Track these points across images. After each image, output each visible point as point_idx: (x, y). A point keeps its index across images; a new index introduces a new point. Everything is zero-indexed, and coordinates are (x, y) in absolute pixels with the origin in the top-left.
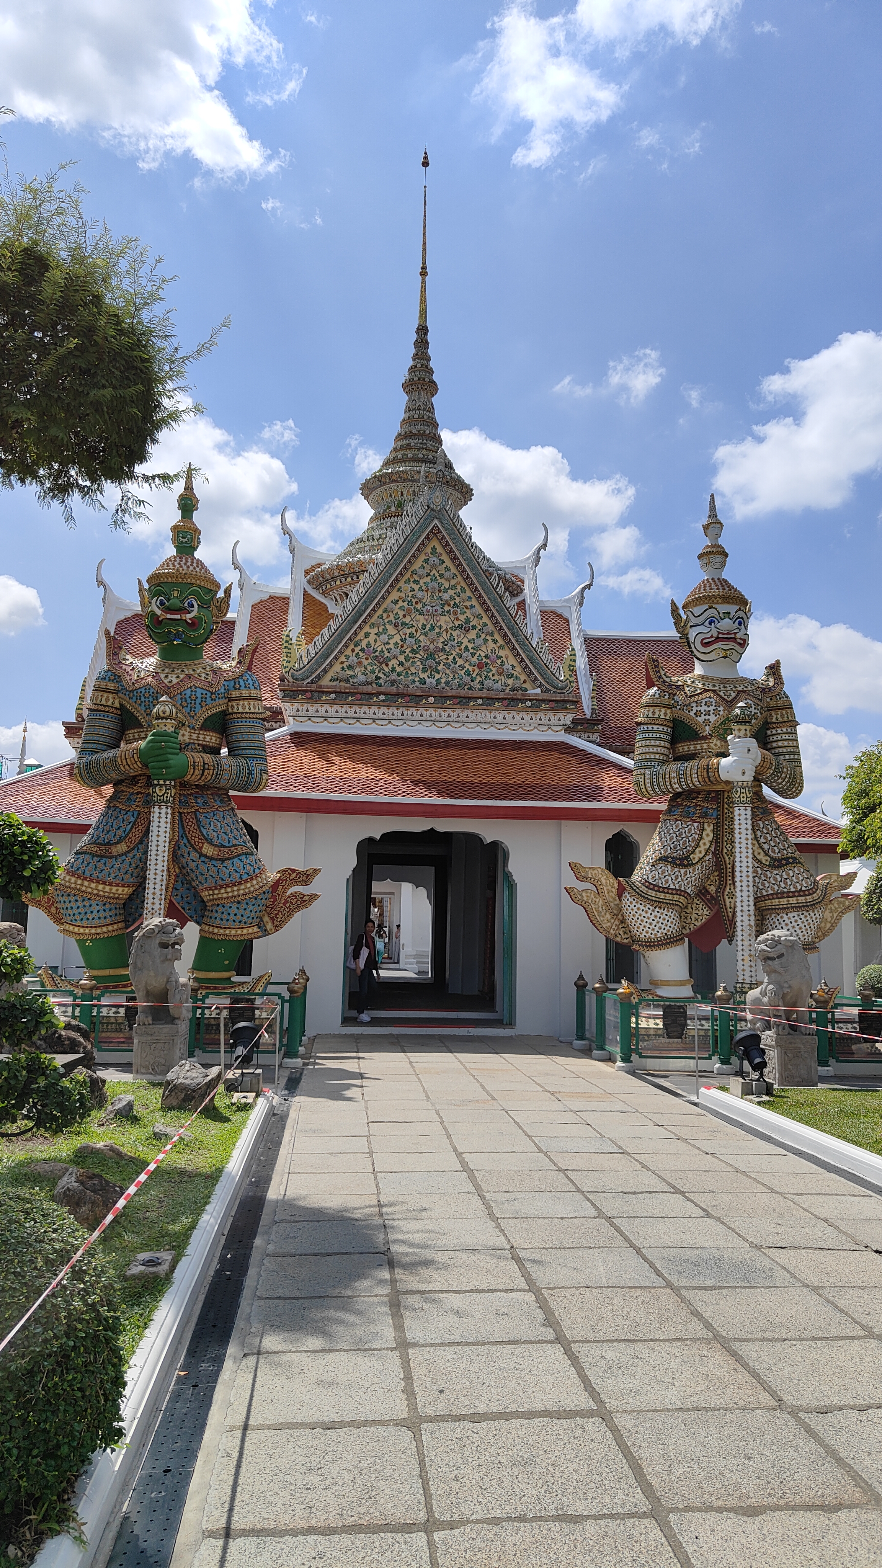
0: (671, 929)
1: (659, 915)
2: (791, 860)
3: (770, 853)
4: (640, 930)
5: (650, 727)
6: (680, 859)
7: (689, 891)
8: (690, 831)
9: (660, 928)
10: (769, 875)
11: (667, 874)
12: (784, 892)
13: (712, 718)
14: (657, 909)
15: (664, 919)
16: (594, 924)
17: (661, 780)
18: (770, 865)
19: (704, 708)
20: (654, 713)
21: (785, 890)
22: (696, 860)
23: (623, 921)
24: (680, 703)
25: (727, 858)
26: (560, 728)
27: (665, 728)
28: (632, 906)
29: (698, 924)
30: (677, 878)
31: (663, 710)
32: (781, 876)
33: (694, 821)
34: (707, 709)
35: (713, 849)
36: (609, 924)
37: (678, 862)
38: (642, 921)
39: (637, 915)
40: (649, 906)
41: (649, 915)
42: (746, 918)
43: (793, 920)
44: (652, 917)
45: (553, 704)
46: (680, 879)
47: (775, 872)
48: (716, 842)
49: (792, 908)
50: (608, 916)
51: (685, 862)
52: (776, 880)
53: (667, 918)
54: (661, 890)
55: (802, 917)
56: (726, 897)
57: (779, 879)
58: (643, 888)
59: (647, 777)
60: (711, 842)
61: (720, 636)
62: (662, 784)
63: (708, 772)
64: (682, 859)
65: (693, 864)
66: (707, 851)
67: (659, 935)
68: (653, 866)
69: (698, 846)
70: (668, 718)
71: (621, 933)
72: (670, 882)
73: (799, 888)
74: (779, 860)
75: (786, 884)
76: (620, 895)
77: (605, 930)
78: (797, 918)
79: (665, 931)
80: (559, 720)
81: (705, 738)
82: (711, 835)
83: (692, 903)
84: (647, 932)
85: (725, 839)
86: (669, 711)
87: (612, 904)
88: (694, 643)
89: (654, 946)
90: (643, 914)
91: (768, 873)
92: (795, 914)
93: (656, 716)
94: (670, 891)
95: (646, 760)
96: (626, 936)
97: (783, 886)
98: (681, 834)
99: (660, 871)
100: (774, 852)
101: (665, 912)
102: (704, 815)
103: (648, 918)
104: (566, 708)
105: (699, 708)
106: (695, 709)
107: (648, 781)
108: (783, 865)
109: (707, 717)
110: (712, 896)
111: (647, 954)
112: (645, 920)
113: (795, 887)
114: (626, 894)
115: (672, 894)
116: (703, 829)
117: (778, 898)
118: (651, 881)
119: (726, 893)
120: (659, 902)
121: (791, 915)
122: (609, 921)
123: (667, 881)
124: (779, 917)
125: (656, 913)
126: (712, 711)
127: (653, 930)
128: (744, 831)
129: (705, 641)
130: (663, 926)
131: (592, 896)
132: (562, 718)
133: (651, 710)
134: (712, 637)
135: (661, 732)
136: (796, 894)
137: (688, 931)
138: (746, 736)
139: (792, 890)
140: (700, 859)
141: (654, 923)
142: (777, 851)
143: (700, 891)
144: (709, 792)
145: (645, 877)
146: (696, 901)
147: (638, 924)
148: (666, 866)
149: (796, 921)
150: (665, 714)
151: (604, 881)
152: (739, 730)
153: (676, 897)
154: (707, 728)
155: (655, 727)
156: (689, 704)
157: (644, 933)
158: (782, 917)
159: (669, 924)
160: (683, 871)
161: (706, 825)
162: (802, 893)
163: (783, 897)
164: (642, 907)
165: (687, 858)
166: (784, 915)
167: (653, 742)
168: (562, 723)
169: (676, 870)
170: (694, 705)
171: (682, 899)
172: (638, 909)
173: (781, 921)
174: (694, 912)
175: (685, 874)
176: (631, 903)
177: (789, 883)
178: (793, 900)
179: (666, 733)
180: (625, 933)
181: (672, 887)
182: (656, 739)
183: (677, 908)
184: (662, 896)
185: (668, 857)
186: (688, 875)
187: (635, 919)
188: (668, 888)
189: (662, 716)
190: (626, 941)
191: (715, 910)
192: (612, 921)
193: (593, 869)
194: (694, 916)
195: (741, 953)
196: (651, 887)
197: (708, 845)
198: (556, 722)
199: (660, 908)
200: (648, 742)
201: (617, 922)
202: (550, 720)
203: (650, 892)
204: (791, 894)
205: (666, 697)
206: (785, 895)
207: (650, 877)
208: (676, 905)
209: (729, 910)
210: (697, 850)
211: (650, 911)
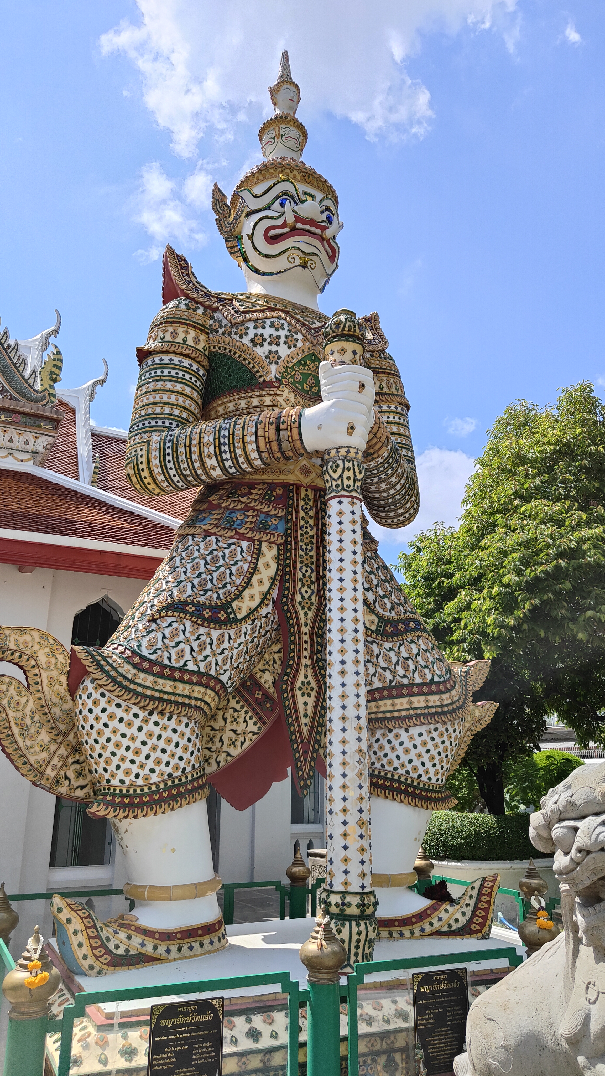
0: (182, 764)
1: (157, 731)
2: (412, 625)
3: (378, 608)
4: (112, 768)
5: (166, 358)
6: (211, 607)
7: (224, 678)
8: (233, 555)
9: (158, 762)
10: (376, 651)
11: (181, 637)
12: (403, 686)
13: (283, 351)
14: (155, 717)
15: (169, 741)
16: (8, 755)
17: (181, 449)
18: (377, 632)
19: (268, 331)
20: (174, 335)
21: (405, 681)
22: (244, 613)
23: (76, 749)
24: (224, 322)
25: (301, 613)
26: (27, 456)
27: (195, 367)
28: (97, 710)
29: (236, 752)
30: (202, 648)
31: (192, 333)
32: (398, 653)
33: (242, 537)
34: (275, 334)
35: (275, 594)
36: (44, 755)
37: (207, 614)
38: (117, 745)
39: (107, 733)
40: (135, 709)
41: (134, 730)
42: (351, 735)
43: (418, 741)
44: (142, 736)
45: (20, 418)
46: (208, 651)
47: (388, 645)
48: (283, 581)
49: (418, 716)
50: (44, 737)
51: (222, 615)
52: (388, 660)
53: (175, 738)
54: (167, 672)
55: (435, 734)
56: (299, 693)
57: (394, 659)
58: (129, 671)
59: (154, 446)
60: (273, 580)
61: (299, 225)
62: (182, 457)
63: (278, 430)
64: (215, 609)
65: (236, 621)
66: (265, 596)
67: (154, 778)
68: (153, 620)
69: (248, 584)
70: (200, 347)
71: (71, 774)
72: (188, 656)
73: (429, 677)
74: (394, 623)
75: (406, 668)
76: (73, 689)
77: (32, 768)
78: (425, 737)
79: (169, 770)
80: (26, 443)
81: (268, 385)
82: (274, 566)
83: (225, 709)
84: (127, 773)
85: (300, 575)
86: (202, 337)
87: (57, 711)
88: (251, 237)
89: (141, 805)
90: (122, 728)
91: (374, 647)
92: (423, 729)
93: (179, 339)
94: (186, 677)
95: (155, 416)
96: (81, 782)
97: (401, 671)
98: (215, 560)
99: (167, 632)
100: (384, 607)
101: (172, 724)
102: (263, 527)
103: (133, 739)
104: (39, 426)
105: (260, 331)
106: (251, 333)
107: (155, 453)
108: (401, 633)
109: (274, 348)
110: (267, 696)
111: (124, 825)
112: (125, 742)
113: (423, 676)
114: (87, 682)
115: (190, 682)
116: (259, 553)
117: (391, 697)
118: (145, 652)
119: (298, 684)
120: (160, 700)
121: (414, 731)
122: (44, 748)
123: (181, 655)
124: (391, 736)
125: (151, 726)
126: (283, 339)
127: (142, 766)
128: (347, 545)
129: (272, 233)
130: (165, 758)
131: (12, 691)
132: (31, 441)
133: (170, 329)
134: (284, 225)
135: (188, 370)
136: (425, 689)
137: (215, 766)
138: (354, 362)
139: (418, 680)
140: (251, 612)
141: (145, 750)
142: (389, 606)
143: (243, 684)
144: (272, 486)
145: (134, 644)
146: (233, 703)
147: (106, 754)
148: (181, 620)
149: (424, 744)
150: (196, 340)
151: (43, 659)
152: (343, 351)
153: (198, 691)
154: (273, 368)
155: (176, 359)
156: (243, 322)
157: (120, 775)
158: (397, 736)
159: (179, 752)
160: (215, 634)
161: (264, 546)
162: (434, 688)
163: (401, 696)
164: (119, 713)
165: (226, 606)
166: (402, 732)
167: (169, 385)
168: (30, 447)
169: (202, 630)
170: (251, 325)
171: (210, 696)
172: (111, 717)
173: (396, 743)
174: (229, 727)
175: (221, 641)
176: (95, 703)
177: (412, 667)
178: (419, 702)
179: (195, 374)
180: (79, 774)
181: (191, 666)
182: (175, 380)
183: (197, 716)
184: (168, 686)
185: (186, 603)
186: (226, 645)
187: (102, 740)
188: (182, 670)
189: (190, 342)
190: (79, 793)
191: (269, 722)
192: (53, 748)
193: (22, 630)
194: (228, 735)
195: (341, 817)
196: (146, 665)
197: (267, 585)
198: (21, 446)
199: (162, 713)
200: (159, 385)
201: (63, 751)
202: (11, 441)
203: (142, 678)
204: (415, 690)
205: (200, 311)
206: (405, 691)
207: (145, 643)
208: (199, 708)
209: (304, 720)
210: (246, 593)
211: (137, 722)
